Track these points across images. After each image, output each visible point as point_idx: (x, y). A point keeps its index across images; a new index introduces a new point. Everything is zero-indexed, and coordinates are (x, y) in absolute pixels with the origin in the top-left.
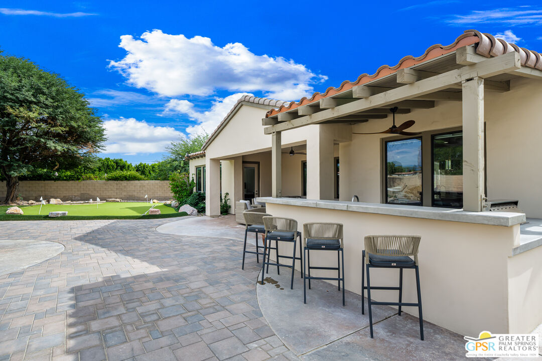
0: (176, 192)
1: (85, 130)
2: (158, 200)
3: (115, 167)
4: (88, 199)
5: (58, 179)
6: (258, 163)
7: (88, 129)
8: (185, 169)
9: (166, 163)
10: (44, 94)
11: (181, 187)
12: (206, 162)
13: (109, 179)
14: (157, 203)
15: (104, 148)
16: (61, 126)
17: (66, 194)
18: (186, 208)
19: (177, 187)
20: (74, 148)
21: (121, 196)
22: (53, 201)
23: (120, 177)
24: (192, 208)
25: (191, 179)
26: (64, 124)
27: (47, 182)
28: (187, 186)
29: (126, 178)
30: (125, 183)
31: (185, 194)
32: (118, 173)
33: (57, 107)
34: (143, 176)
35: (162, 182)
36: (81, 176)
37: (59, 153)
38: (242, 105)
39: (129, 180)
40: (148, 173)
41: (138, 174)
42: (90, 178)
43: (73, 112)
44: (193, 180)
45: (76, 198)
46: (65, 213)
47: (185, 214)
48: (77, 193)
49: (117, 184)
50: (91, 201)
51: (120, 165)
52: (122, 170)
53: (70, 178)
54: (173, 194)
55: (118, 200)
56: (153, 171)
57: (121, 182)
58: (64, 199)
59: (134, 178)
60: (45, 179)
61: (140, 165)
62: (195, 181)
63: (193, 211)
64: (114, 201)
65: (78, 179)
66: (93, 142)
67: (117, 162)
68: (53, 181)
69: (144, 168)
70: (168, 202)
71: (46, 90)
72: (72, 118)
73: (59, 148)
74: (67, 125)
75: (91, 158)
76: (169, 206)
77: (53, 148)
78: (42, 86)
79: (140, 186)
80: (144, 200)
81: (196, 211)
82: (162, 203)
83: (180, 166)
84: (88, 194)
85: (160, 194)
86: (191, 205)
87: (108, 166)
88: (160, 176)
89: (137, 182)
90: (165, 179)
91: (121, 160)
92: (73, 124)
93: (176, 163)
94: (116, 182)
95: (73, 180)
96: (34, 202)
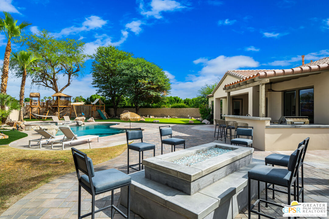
0: (202, 114)
1: (163, 85)
2: (194, 118)
3: (174, 101)
4: (164, 117)
5: (152, 107)
6: (242, 99)
7: (165, 85)
8: (207, 102)
9: (198, 99)
10: (149, 73)
11: (205, 111)
12: (214, 99)
13: (172, 107)
14: (193, 119)
15: (170, 93)
16: (155, 85)
17: (155, 114)
18: (205, 121)
19: (202, 111)
20: (159, 94)
21: (177, 115)
22: (151, 117)
23: (177, 106)
24: (208, 121)
25: (209, 107)
26: (156, 84)
27: (149, 108)
28: (207, 111)
29: (180, 107)
30: (179, 109)
31: (206, 115)
32: (176, 104)
33: (153, 78)
34: (187, 106)
35: (196, 109)
36: (161, 106)
37: (154, 96)
38: (227, 75)
39: (181, 108)
40: (190, 104)
41: (185, 105)
42: (164, 107)
43: (159, 78)
44: (210, 108)
45: (159, 116)
46: (158, 121)
47: (204, 124)
48: (160, 114)
49: (176, 110)
50: (165, 117)
51: (177, 100)
52: (177, 102)
53: (157, 107)
54: (201, 115)
55: (176, 117)
56: (193, 103)
57: (177, 109)
58: (155, 117)
59: (183, 107)
60: (148, 108)
61: (186, 99)
62: (211, 109)
63: (208, 122)
64: (174, 118)
65: (160, 107)
66: (166, 90)
67: (175, 98)
68: (150, 108)
69: (188, 101)
70: (199, 119)
71: (150, 71)
72: (159, 81)
73: (154, 94)
74: (157, 85)
75: (165, 98)
76: (199, 120)
77: (152, 94)
78: (149, 69)
79: (186, 111)
80: (188, 118)
81: (209, 122)
82: (195, 119)
83: (205, 100)
84: (164, 114)
85: (195, 115)
86: (208, 120)
87: (171, 100)
88: (196, 105)
89: (184, 108)
90: (198, 107)
91: (177, 97)
92: (159, 84)
93: (203, 99)
94: (175, 109)
95: (158, 108)
96: (145, 117)
